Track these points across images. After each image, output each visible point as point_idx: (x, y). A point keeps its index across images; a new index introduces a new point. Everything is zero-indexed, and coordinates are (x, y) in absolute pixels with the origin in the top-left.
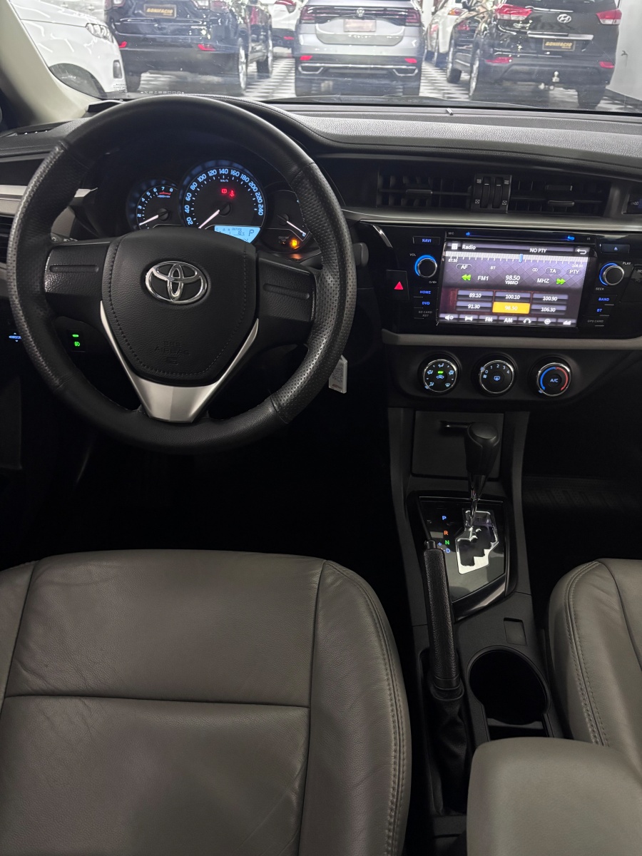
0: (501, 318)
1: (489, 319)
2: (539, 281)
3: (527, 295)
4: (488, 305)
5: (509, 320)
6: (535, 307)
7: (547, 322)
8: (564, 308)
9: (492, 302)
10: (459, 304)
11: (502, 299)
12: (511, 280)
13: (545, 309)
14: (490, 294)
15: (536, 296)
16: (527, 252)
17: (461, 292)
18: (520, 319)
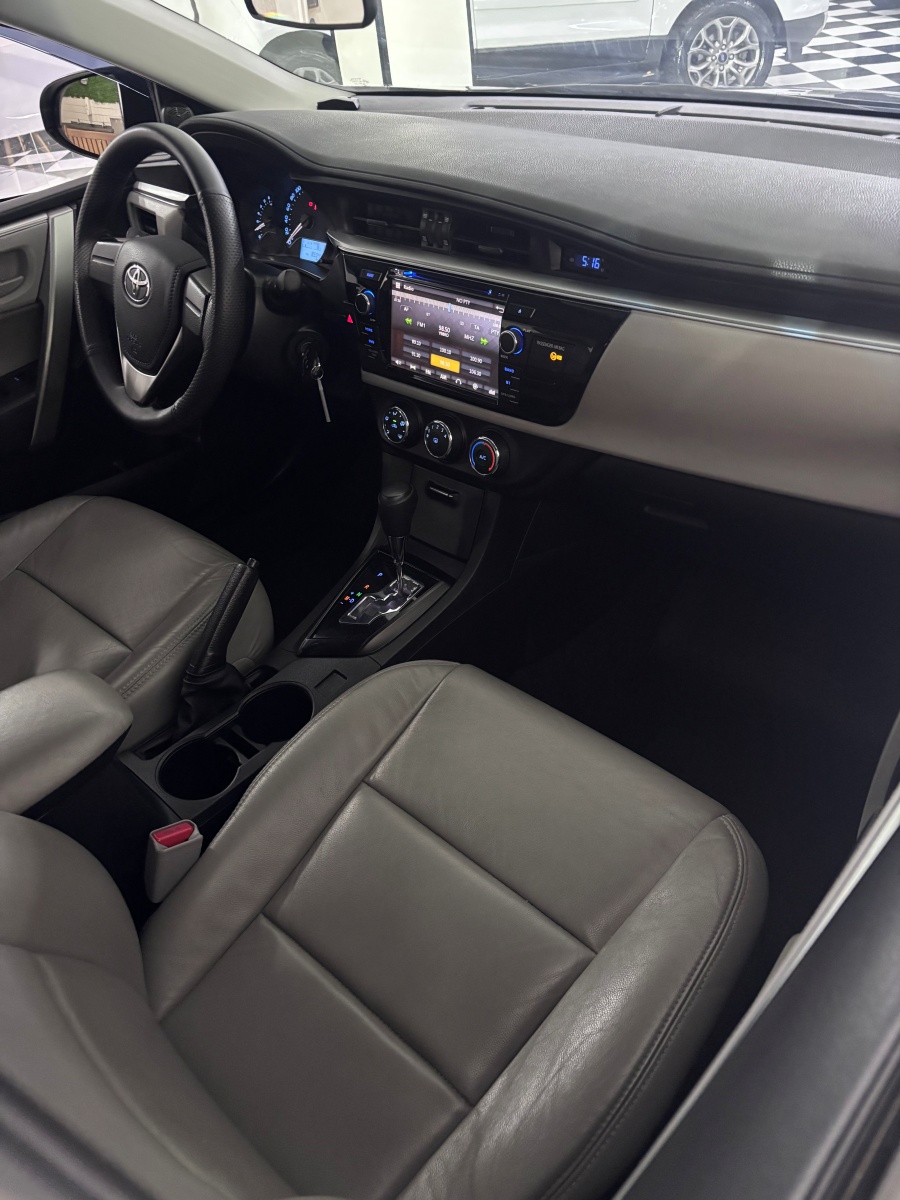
0: (438, 373)
1: (428, 372)
2: (466, 337)
3: (457, 352)
4: (426, 355)
5: (444, 377)
6: (465, 367)
7: (475, 386)
8: (488, 374)
9: (430, 353)
10: (406, 349)
11: (438, 352)
12: (444, 332)
13: (473, 371)
14: (427, 343)
15: (465, 354)
16: (453, 302)
17: (406, 337)
18: (453, 378)
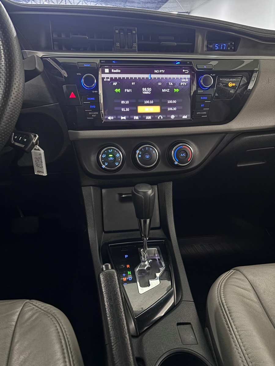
0: (144, 116)
1: (136, 118)
3: (158, 101)
4: (135, 108)
5: (149, 118)
6: (163, 108)
7: (173, 117)
8: (181, 107)
9: (137, 106)
10: (116, 108)
11: (143, 104)
12: (146, 91)
13: (170, 109)
14: (133, 101)
15: (163, 101)
16: (153, 73)
17: (115, 101)
18: (156, 116)
